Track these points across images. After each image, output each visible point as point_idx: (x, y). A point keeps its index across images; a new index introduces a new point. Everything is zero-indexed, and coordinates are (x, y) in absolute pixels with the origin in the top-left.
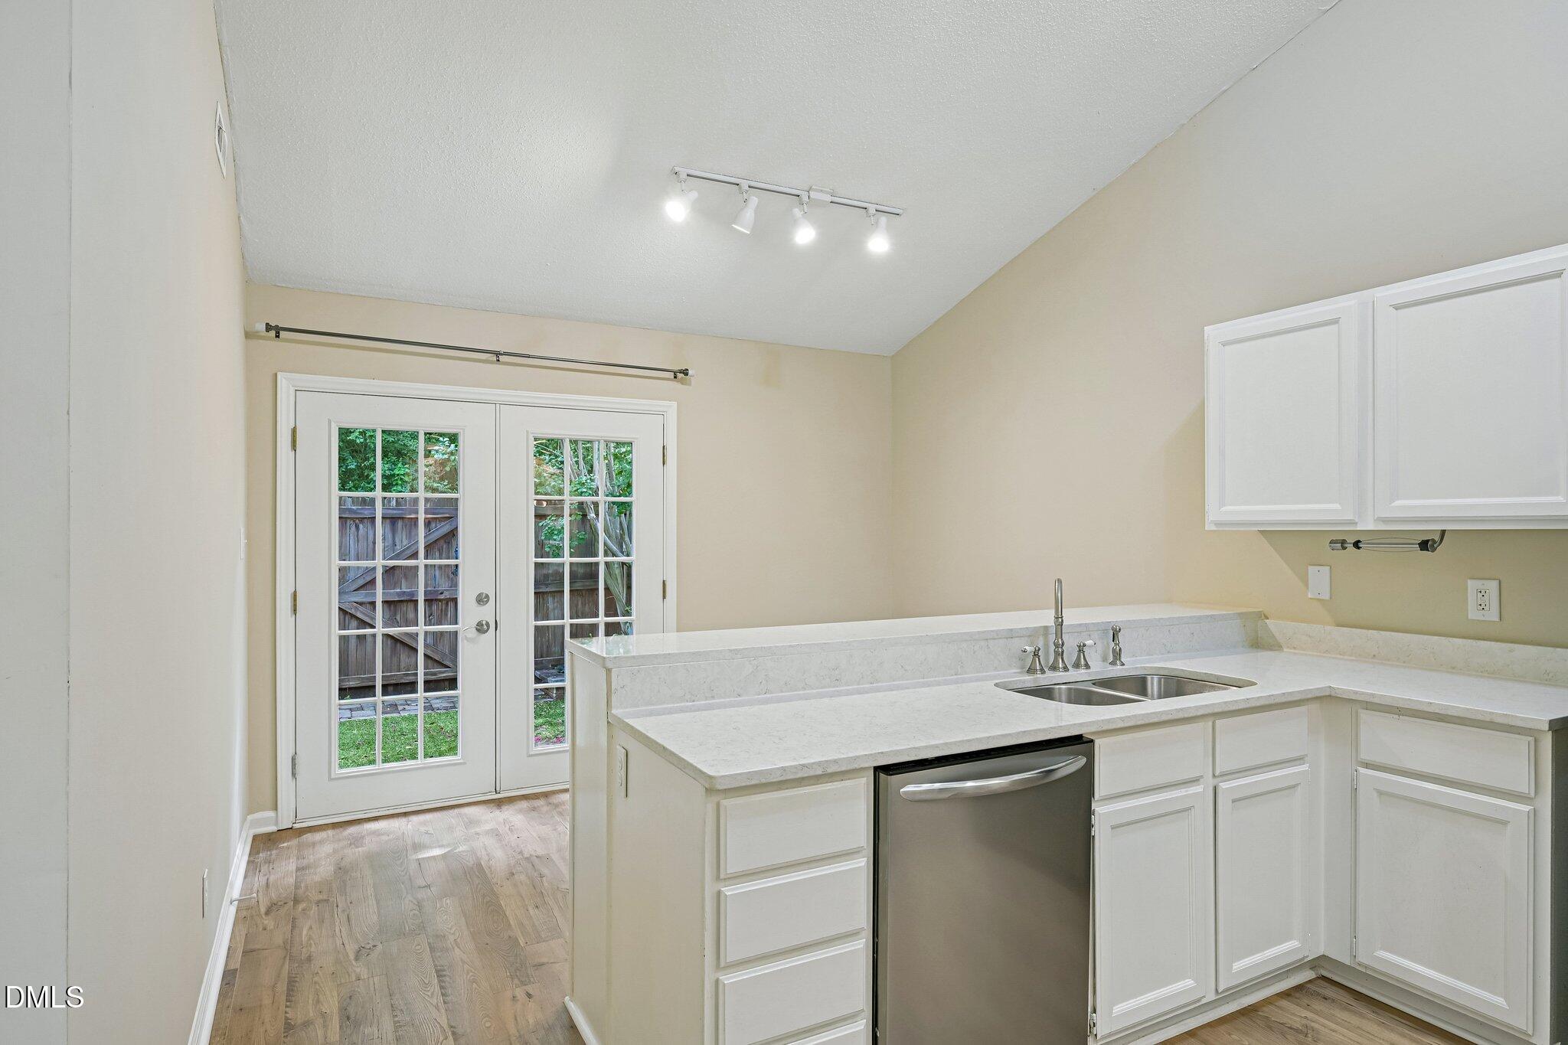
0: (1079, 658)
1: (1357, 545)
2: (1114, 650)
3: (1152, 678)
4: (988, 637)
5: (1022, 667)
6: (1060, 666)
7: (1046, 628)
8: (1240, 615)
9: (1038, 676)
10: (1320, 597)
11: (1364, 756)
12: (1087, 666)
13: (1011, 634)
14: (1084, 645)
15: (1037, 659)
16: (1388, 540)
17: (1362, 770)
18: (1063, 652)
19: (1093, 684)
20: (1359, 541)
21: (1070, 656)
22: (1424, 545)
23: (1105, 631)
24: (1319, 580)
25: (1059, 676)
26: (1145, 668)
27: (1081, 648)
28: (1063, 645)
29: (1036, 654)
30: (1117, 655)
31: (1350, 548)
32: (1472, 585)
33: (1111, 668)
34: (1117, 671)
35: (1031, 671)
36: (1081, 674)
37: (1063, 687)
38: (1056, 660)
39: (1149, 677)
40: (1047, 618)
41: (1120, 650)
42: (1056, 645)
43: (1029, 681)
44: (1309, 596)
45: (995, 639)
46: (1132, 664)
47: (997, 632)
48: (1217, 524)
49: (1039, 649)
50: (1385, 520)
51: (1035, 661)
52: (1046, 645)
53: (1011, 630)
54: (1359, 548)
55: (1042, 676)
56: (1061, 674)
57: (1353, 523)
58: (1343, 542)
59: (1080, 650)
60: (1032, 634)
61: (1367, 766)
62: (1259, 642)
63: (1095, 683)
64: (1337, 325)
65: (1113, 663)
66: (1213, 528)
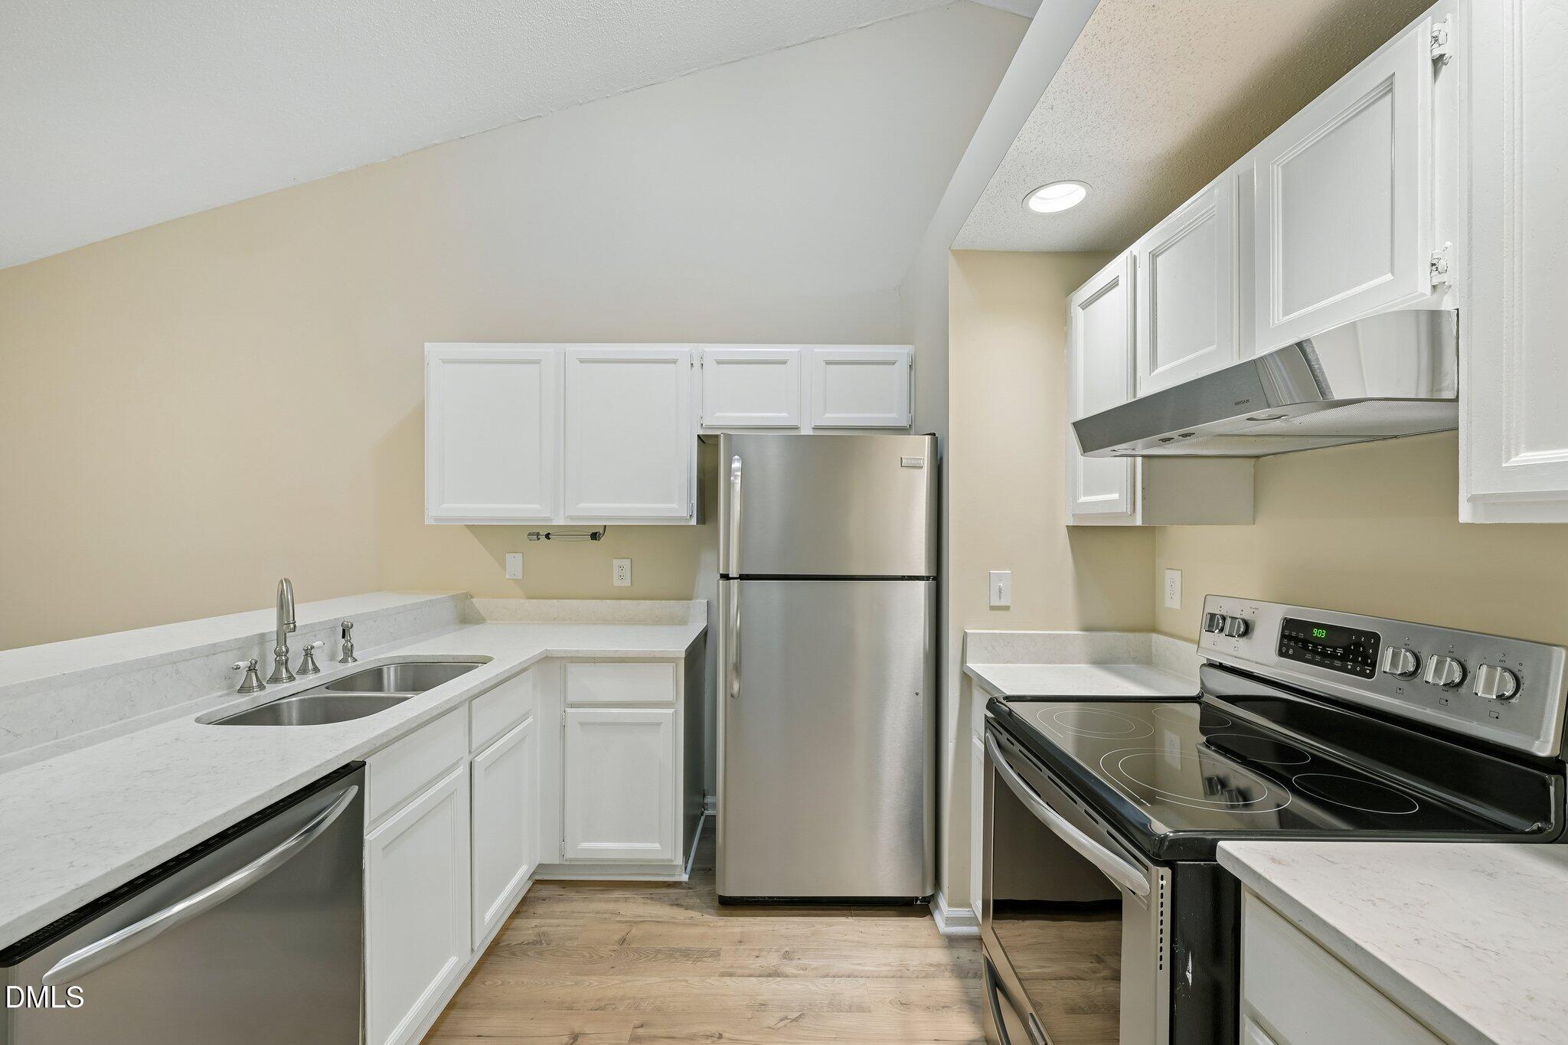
0: (305, 663)
1: (548, 536)
2: (344, 647)
3: (389, 669)
4: (174, 660)
5: (230, 687)
6: (284, 676)
7: (262, 636)
8: (453, 597)
9: (255, 694)
10: (514, 577)
11: (572, 697)
12: (316, 670)
13: (213, 650)
14: (312, 647)
15: (253, 675)
16: (569, 532)
17: (569, 710)
18: (287, 660)
19: (327, 688)
20: (549, 534)
21: (295, 664)
22: (595, 536)
23: (333, 629)
24: (515, 563)
25: (283, 688)
26: (379, 660)
27: (308, 653)
28: (287, 651)
29: (251, 669)
30: (348, 652)
31: (543, 538)
32: (616, 563)
33: (342, 666)
34: (350, 668)
35: (244, 689)
36: (309, 681)
37: (294, 699)
38: (277, 670)
39: (385, 668)
40: (267, 621)
41: (352, 646)
42: (278, 654)
43: (243, 703)
44: (507, 577)
45: (187, 660)
46: (365, 658)
47: (192, 651)
48: (436, 519)
49: (256, 663)
50: (572, 518)
51: (251, 679)
52: (263, 656)
53: (214, 645)
54: (549, 539)
55: (262, 693)
56: (285, 685)
57: (550, 519)
58: (538, 534)
59: (307, 655)
60: (242, 646)
61: (572, 706)
62: (467, 617)
63: (330, 686)
64: (538, 365)
65: (344, 661)
66: (433, 523)
